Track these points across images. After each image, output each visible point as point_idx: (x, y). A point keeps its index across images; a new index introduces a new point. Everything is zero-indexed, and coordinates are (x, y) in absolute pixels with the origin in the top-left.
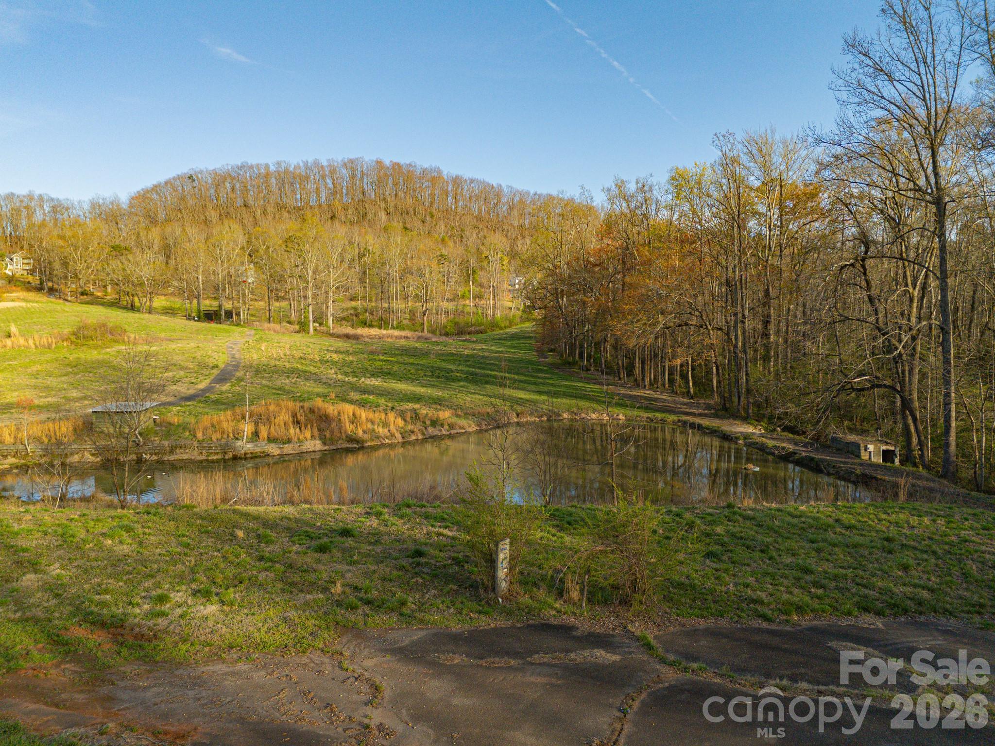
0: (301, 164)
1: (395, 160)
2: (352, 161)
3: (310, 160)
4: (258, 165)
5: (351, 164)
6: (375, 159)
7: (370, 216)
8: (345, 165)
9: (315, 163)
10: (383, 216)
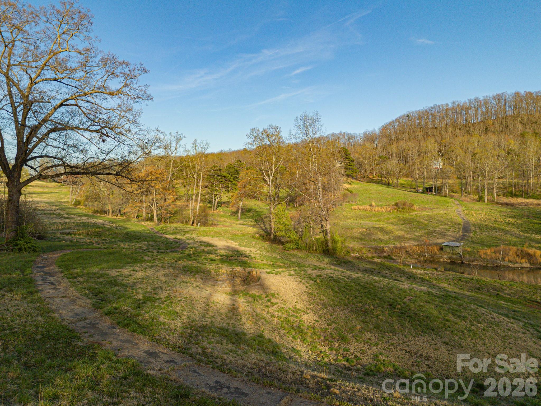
0: (467, 101)
1: (528, 91)
2: (498, 95)
3: (473, 98)
4: (442, 105)
5: (498, 98)
6: (514, 92)
7: (511, 127)
8: (494, 98)
9: (475, 100)
10: (520, 127)
